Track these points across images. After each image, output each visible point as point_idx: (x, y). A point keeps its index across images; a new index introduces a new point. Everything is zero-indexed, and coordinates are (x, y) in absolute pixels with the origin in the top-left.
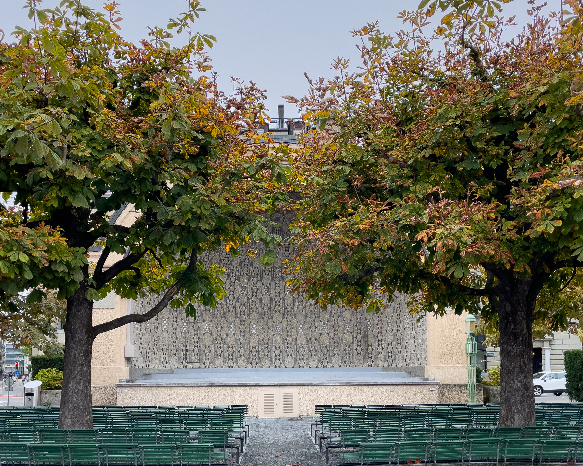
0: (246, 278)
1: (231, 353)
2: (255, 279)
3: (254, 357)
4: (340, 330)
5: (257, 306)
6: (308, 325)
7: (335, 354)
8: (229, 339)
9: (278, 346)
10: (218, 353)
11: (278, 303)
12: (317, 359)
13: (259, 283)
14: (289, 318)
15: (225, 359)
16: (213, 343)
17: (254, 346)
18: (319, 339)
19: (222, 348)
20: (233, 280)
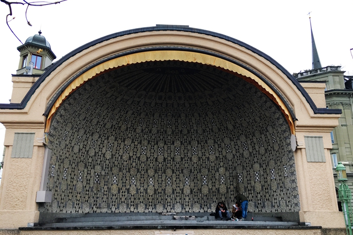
0: (146, 143)
1: (132, 200)
2: (153, 143)
3: (150, 204)
4: (217, 183)
5: (154, 163)
6: (192, 178)
7: (213, 202)
8: (131, 189)
9: (169, 195)
10: (123, 200)
11: (169, 162)
12: (199, 205)
13: (156, 146)
14: (178, 173)
15: (128, 205)
16: (119, 192)
17: (151, 195)
18: (201, 189)
19: (126, 197)
20: (136, 143)
